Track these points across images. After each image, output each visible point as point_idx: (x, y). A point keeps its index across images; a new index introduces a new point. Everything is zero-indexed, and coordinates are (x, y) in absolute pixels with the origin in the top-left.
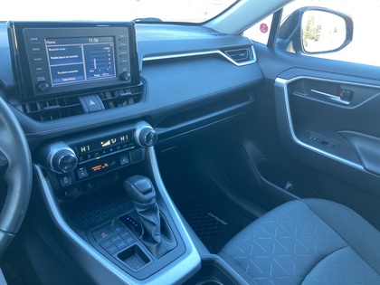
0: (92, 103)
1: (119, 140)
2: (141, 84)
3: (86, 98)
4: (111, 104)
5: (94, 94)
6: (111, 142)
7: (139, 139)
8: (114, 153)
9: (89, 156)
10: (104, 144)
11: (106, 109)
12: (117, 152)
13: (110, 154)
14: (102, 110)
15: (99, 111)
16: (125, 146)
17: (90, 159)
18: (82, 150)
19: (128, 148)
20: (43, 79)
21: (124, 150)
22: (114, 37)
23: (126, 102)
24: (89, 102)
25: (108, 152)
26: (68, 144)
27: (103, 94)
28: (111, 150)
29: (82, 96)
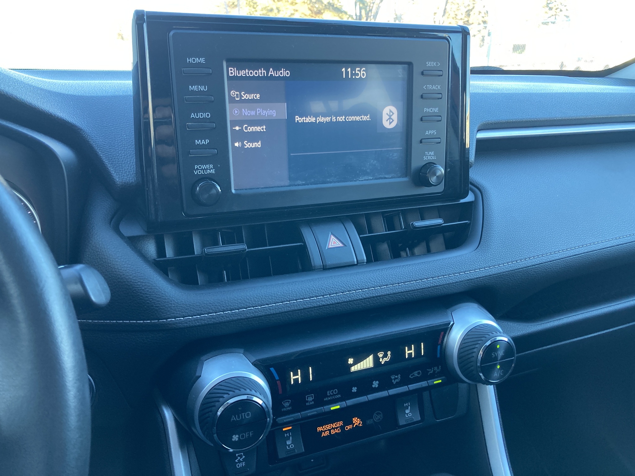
0: (333, 242)
1: (398, 356)
2: (470, 198)
3: (319, 230)
4: (384, 247)
5: (341, 220)
6: (376, 359)
7: (460, 357)
8: (384, 394)
9: (310, 399)
10: (355, 363)
11: (369, 261)
12: (392, 392)
13: (371, 397)
14: (358, 264)
15: (351, 266)
16: (416, 374)
17: (311, 407)
18: (293, 378)
19: (424, 384)
20: (209, 169)
21: (412, 387)
22: (410, 64)
23: (424, 244)
24: (326, 241)
25: (365, 389)
26: (254, 359)
27: (364, 221)
28: (375, 384)
29: (310, 223)
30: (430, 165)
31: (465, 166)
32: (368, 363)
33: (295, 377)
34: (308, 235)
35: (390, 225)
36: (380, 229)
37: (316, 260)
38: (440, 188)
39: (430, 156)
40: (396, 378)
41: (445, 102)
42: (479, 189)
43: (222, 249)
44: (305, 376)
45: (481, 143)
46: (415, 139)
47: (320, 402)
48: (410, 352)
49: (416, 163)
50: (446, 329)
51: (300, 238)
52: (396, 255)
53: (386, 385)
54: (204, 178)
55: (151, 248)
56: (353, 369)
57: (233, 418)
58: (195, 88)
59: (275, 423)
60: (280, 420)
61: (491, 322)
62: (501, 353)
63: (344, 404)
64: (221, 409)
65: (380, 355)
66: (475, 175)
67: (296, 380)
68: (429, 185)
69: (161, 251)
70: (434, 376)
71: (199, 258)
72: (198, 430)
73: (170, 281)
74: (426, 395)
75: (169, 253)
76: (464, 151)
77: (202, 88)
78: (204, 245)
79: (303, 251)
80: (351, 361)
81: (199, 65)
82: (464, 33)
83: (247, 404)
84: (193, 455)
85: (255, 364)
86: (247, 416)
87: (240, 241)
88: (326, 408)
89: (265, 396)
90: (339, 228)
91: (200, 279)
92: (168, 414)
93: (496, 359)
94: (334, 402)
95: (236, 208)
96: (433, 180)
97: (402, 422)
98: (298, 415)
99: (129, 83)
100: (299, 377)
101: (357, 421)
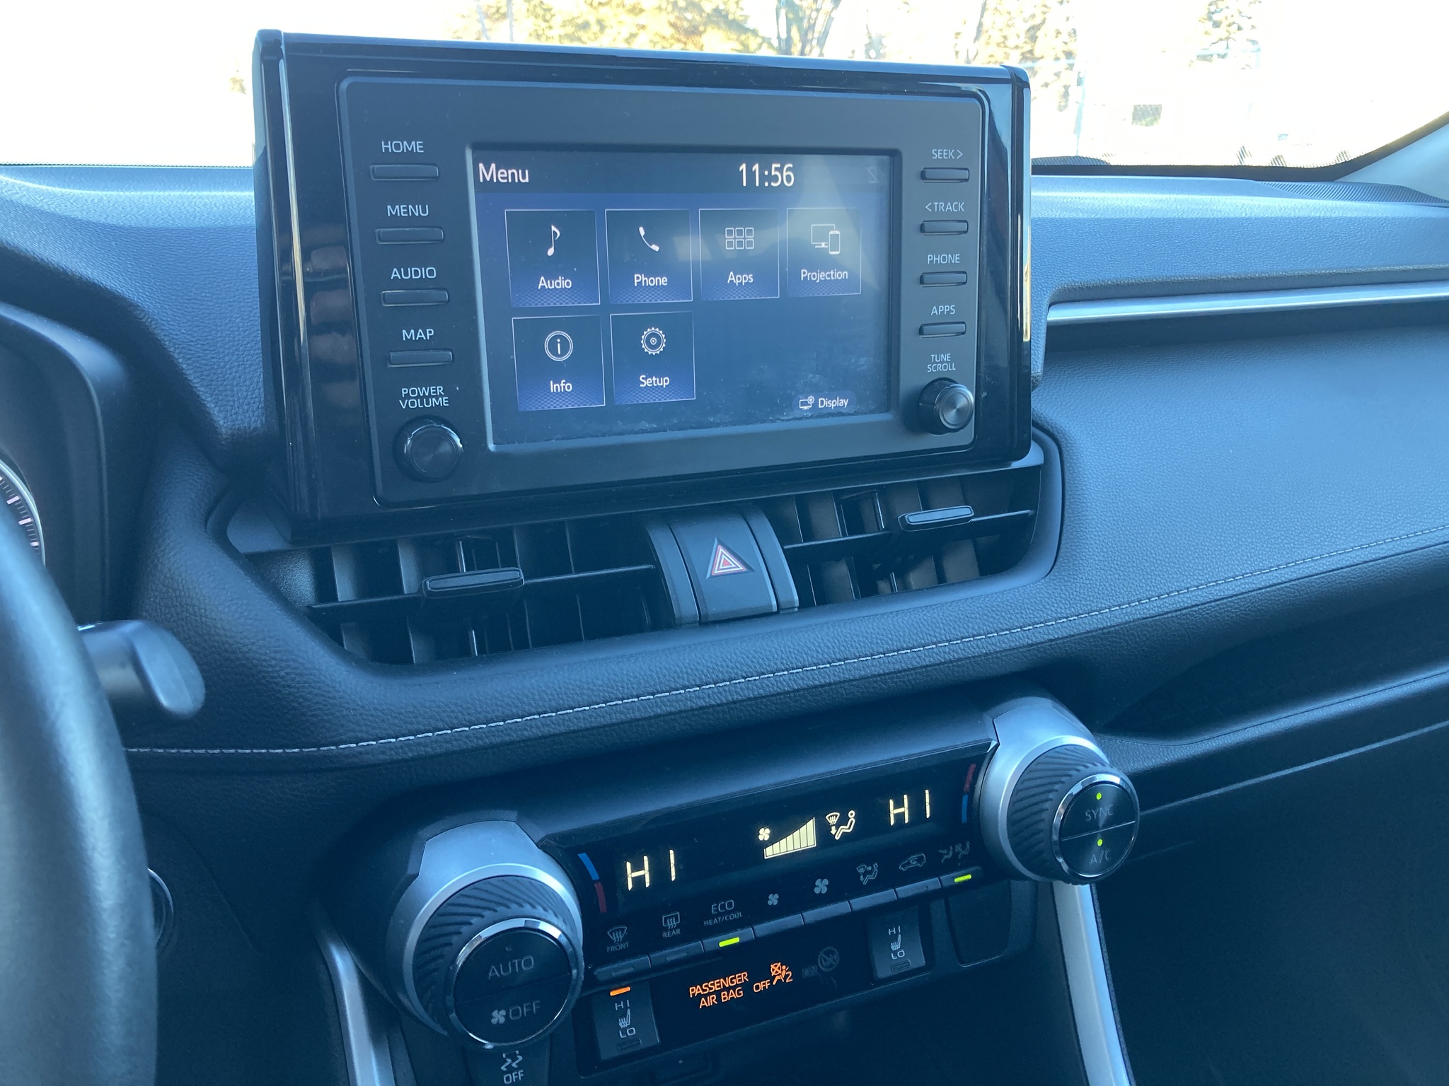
0: (724, 562)
1: (873, 820)
2: (1033, 457)
3: (691, 534)
4: (841, 572)
5: (742, 511)
6: (823, 832)
7: (1011, 821)
8: (842, 908)
9: (672, 923)
10: (774, 839)
11: (805, 604)
12: (860, 903)
13: (812, 915)
14: (781, 611)
15: (764, 615)
16: (913, 861)
17: (674, 942)
18: (631, 875)
19: (931, 884)
20: (436, 397)
21: (906, 890)
22: (894, 155)
23: (930, 564)
24: (708, 558)
25: (798, 897)
26: (541, 834)
27: (793, 513)
28: (821, 886)
29: (669, 519)
30: (941, 385)
31: (1023, 384)
32: (803, 838)
33: (637, 873)
34: (665, 546)
35: (853, 521)
36: (831, 531)
37: (684, 604)
38: (966, 437)
39: (941, 364)
40: (867, 872)
41: (974, 240)
42: (1053, 439)
43: (466, 579)
44: (659, 870)
45: (1057, 333)
46: (908, 326)
47: (694, 929)
48: (900, 811)
49: (910, 380)
50: (981, 757)
51: (648, 554)
52: (867, 589)
53: (844, 887)
54: (422, 417)
55: (301, 580)
56: (770, 852)
57: (494, 972)
58: (400, 210)
59: (590, 980)
60: (602, 972)
61: (1083, 741)
62: (1105, 812)
63: (749, 933)
64: (465, 952)
65: (832, 819)
66: (1043, 405)
67: (639, 881)
68: (940, 429)
69: (325, 586)
70: (955, 866)
71: (413, 601)
72: (411, 999)
73: (346, 657)
74: (937, 908)
75: (345, 590)
76: (1019, 350)
77: (417, 211)
78: (424, 572)
79: (654, 582)
80: (764, 834)
81: (409, 157)
82: (1018, 83)
83: (526, 939)
84: (402, 1056)
85: (543, 846)
86: (526, 965)
87: (509, 562)
88: (708, 943)
89: (567, 919)
90: (737, 528)
91: (417, 648)
92: (343, 964)
93: (1094, 825)
94: (726, 929)
95: (497, 487)
96: (949, 417)
97: (883, 971)
98: (644, 961)
99: (246, 196)
100: (645, 872)
101: (779, 971)
